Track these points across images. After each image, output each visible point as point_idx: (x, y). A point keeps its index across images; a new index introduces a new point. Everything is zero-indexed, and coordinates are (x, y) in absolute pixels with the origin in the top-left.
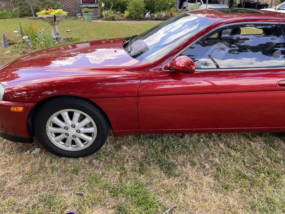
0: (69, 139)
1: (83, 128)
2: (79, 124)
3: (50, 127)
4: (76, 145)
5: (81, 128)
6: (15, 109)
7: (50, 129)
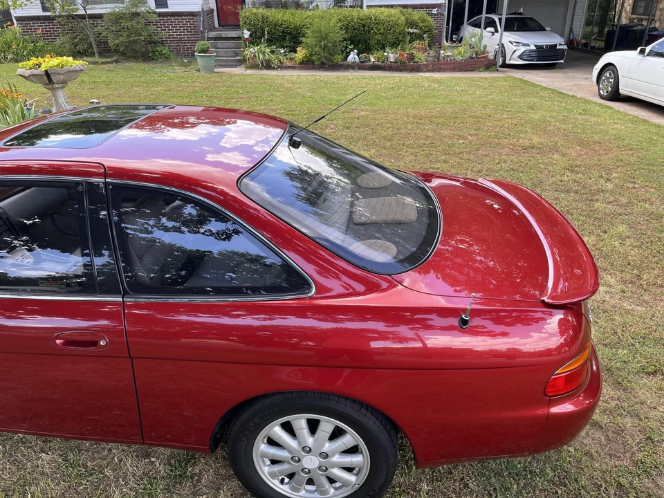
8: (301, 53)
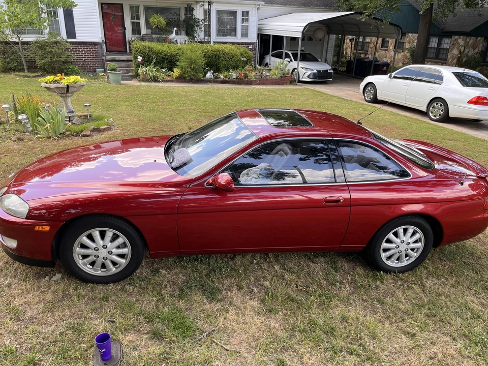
0: (99, 262)
1: (115, 249)
2: (111, 245)
3: (78, 248)
4: (106, 268)
5: (113, 249)
6: (40, 229)
7: (78, 250)
8: (177, 72)
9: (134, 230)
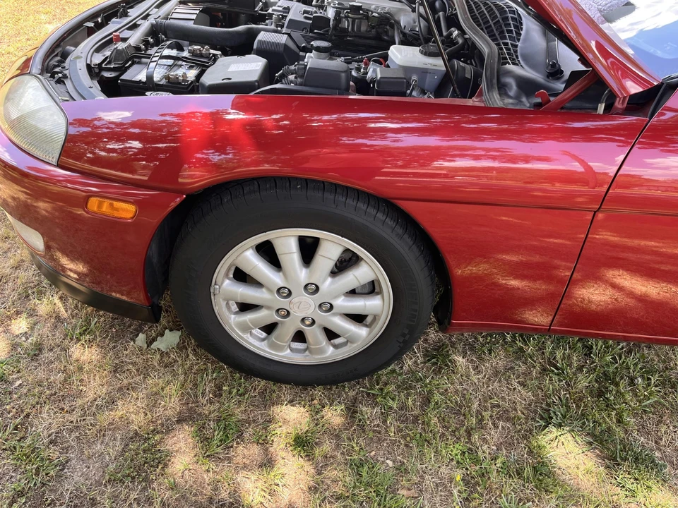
0: (289, 328)
1: (343, 298)
2: (332, 283)
3: (227, 282)
4: (306, 343)
5: (337, 297)
6: (105, 208)
7: (226, 289)
9: (414, 247)
